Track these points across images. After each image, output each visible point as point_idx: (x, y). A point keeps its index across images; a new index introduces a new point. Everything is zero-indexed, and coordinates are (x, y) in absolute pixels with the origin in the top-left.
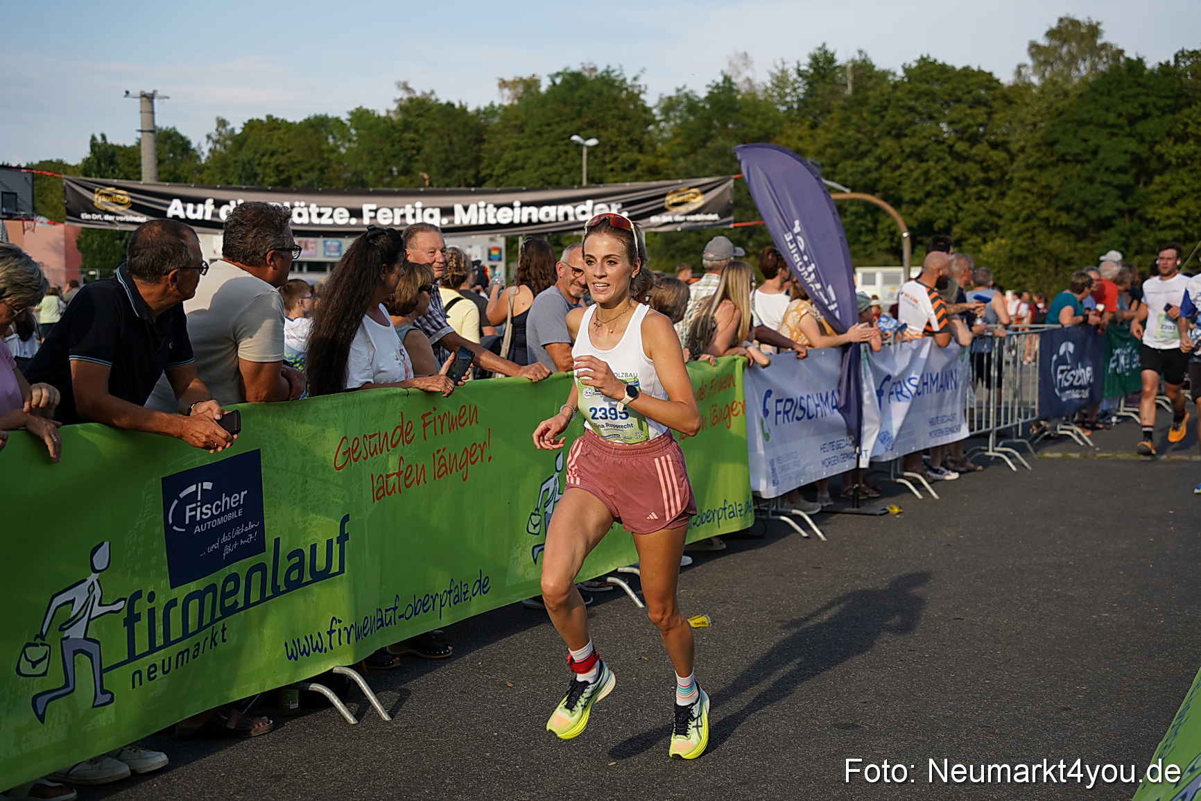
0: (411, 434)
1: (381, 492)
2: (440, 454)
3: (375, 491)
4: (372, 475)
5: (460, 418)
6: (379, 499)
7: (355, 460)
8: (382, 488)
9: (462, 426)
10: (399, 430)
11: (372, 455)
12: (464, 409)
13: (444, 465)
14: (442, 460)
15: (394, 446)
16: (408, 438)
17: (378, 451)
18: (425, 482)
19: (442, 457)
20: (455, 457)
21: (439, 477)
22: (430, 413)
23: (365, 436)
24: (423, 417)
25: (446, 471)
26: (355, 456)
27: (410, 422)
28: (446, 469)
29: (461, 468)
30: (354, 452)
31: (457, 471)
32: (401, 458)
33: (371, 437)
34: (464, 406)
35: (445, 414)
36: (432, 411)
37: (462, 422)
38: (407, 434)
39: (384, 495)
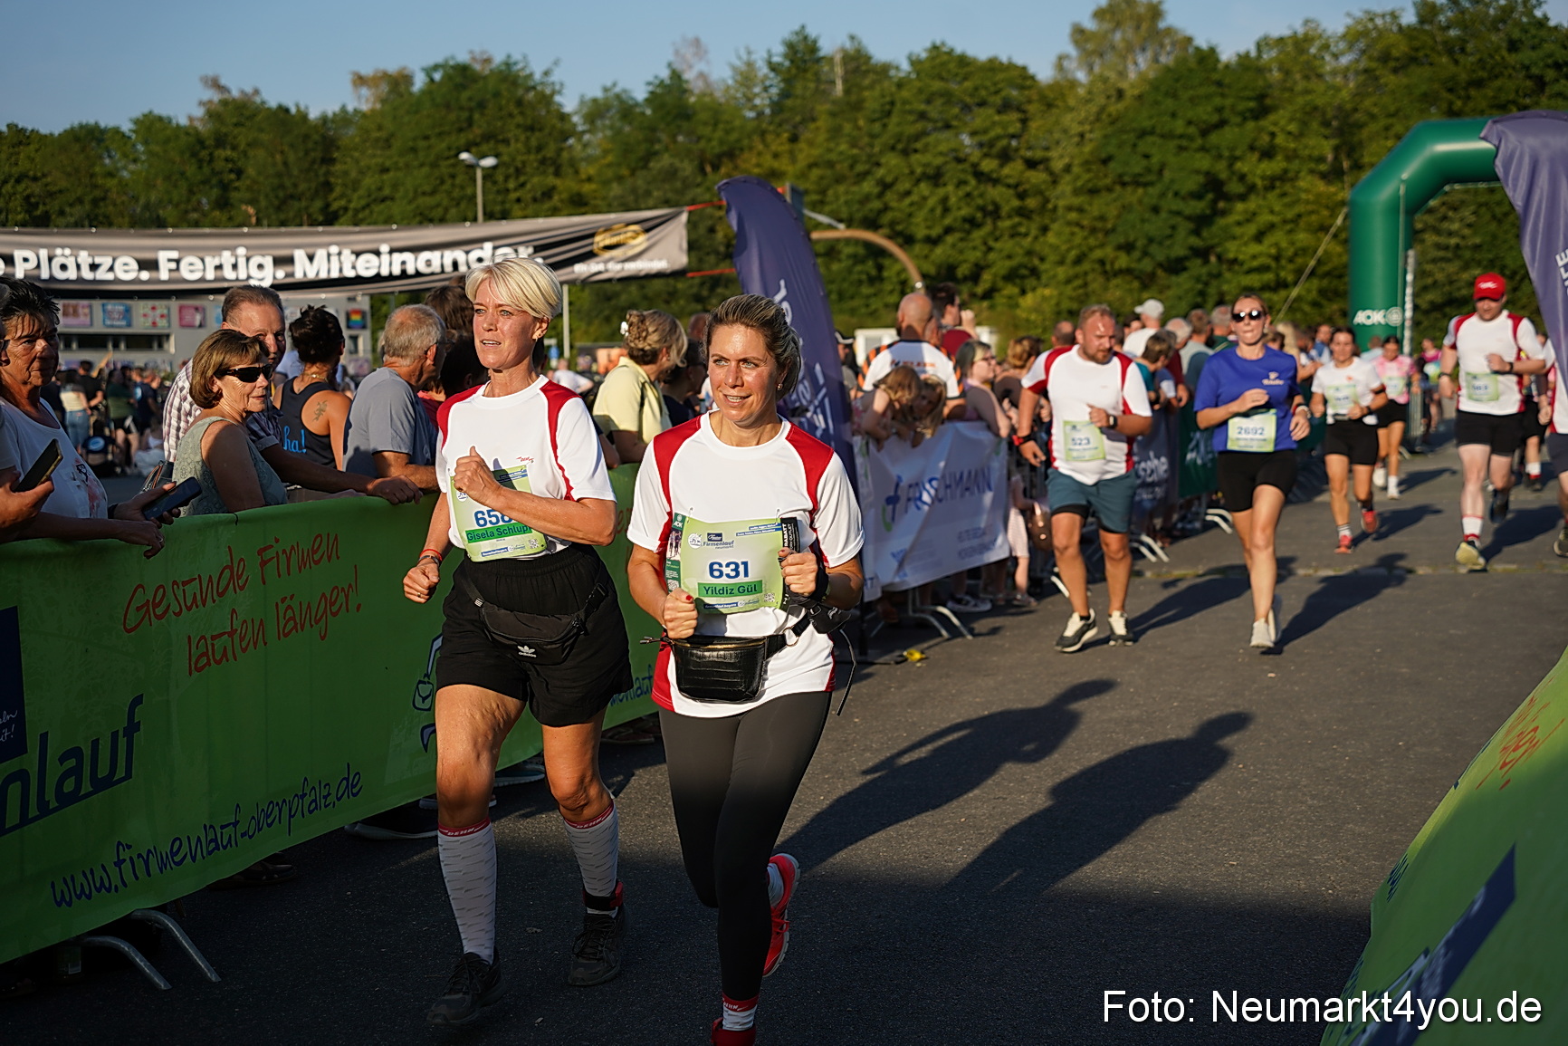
0: (244, 577)
1: (204, 660)
2: (288, 602)
3: (194, 660)
4: (189, 638)
5: (315, 552)
6: (199, 670)
7: (159, 617)
8: (205, 654)
9: (317, 563)
10: (227, 573)
11: (189, 609)
12: (319, 539)
13: (293, 618)
14: (290, 611)
15: (220, 595)
16: (241, 582)
17: (199, 603)
18: (265, 644)
19: (289, 607)
20: (309, 607)
21: (286, 635)
22: (271, 546)
23: (175, 583)
24: (260, 552)
25: (295, 627)
26: (159, 611)
27: (242, 560)
28: (296, 624)
29: (317, 622)
30: (156, 605)
31: (312, 626)
32: (234, 611)
33: (185, 583)
34: (320, 535)
35: (293, 548)
36: (273, 543)
37: (316, 557)
38: (239, 577)
39: (208, 663)
